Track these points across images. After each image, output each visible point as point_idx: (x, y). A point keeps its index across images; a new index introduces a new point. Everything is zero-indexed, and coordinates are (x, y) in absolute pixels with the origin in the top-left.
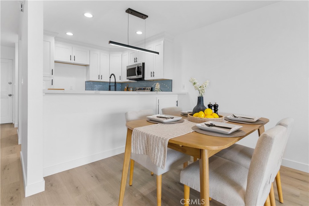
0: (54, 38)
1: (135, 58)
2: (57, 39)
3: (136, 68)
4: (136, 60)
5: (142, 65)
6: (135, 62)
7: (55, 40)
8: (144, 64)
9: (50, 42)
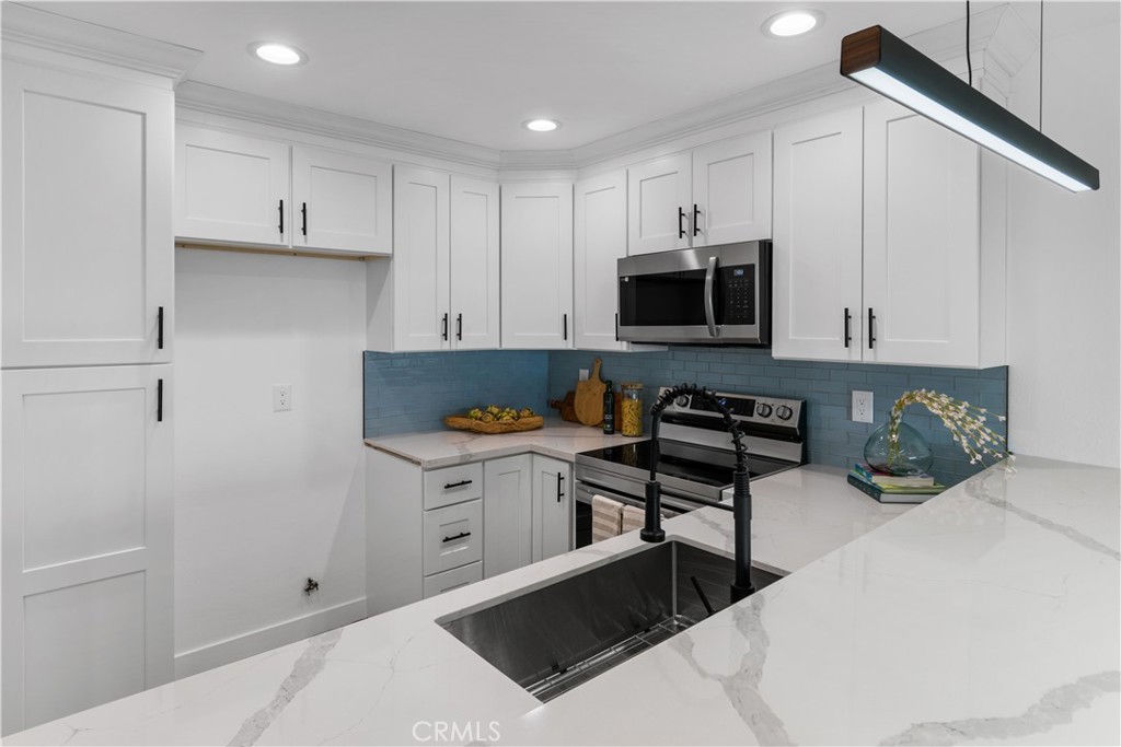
0: (169, 84)
1: (688, 210)
2: (194, 101)
3: (709, 278)
4: (690, 222)
5: (754, 258)
6: (681, 232)
7: (178, 104)
8: (766, 248)
9: (144, 115)
